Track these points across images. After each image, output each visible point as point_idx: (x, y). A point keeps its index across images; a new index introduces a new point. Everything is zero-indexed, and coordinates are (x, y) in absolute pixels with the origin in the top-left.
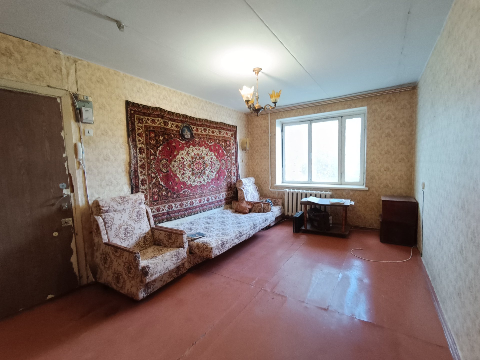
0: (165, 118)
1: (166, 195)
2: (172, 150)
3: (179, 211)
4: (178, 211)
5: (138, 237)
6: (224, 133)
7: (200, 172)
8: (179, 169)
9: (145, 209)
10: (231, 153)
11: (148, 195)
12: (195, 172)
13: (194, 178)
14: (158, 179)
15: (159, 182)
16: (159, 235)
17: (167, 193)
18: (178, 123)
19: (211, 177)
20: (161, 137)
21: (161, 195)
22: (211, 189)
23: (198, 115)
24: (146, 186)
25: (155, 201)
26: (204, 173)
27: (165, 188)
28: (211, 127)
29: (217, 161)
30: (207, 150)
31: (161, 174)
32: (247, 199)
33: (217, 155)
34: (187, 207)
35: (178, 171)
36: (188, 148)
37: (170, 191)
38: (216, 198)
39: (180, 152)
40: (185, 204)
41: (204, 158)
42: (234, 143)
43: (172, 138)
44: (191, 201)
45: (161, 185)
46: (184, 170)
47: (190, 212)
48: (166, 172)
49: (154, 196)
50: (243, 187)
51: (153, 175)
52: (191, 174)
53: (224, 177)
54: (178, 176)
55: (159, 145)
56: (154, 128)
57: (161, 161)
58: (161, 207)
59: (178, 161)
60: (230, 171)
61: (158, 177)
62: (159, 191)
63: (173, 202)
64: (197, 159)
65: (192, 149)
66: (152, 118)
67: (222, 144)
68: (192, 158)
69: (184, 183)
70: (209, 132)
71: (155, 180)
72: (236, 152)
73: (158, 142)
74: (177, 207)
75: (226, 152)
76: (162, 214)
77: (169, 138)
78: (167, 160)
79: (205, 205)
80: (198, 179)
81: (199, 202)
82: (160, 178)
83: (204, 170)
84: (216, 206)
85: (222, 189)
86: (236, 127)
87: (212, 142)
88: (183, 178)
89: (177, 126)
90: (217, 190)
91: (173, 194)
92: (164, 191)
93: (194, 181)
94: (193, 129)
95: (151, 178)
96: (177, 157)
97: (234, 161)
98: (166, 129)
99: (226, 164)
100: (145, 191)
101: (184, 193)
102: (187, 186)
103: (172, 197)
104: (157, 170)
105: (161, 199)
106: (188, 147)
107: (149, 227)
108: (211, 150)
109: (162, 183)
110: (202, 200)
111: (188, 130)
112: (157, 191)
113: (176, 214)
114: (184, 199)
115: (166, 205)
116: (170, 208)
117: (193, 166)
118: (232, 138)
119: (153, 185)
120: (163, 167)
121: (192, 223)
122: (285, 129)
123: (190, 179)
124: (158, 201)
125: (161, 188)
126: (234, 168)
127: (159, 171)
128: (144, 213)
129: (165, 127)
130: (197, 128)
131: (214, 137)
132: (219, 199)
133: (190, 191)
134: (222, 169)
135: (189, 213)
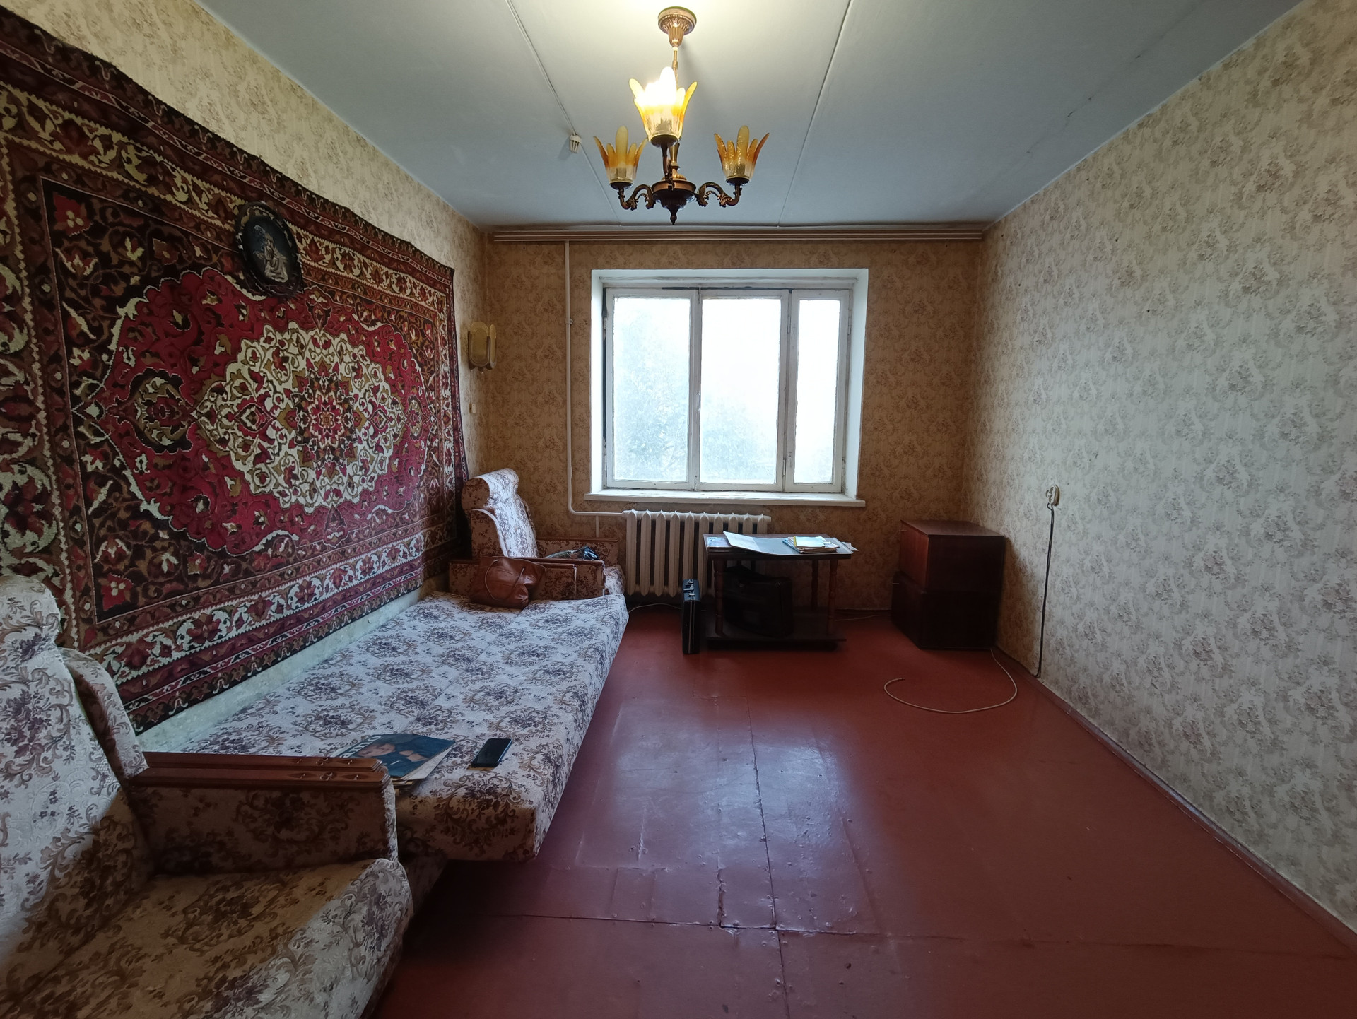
0: (151, 139)
1: (176, 567)
2: (201, 333)
3: (250, 638)
4: (243, 642)
5: (44, 876)
6: (413, 291)
7: (333, 450)
8: (240, 434)
9: (70, 677)
10: (438, 375)
11: (64, 587)
12: (315, 448)
13: (313, 475)
14: (124, 486)
15: (132, 503)
16: (196, 815)
17: (184, 560)
18: (224, 194)
19: (374, 471)
20: (128, 244)
21: (149, 573)
22: (378, 520)
23: (314, 180)
24: (49, 533)
25: (112, 612)
26: (351, 454)
27: (171, 533)
28: (369, 252)
29: (394, 403)
30: (356, 351)
31: (143, 457)
32: (508, 551)
33: (392, 375)
34: (287, 613)
35: (234, 444)
36: (282, 333)
37: (201, 548)
38: (394, 559)
39: (243, 345)
40: (275, 601)
41: (346, 385)
42: (445, 334)
43: (197, 267)
44: (300, 581)
45: (147, 514)
46: (264, 437)
47: (300, 635)
48: (171, 448)
49: (102, 581)
50: (489, 506)
51: (94, 464)
52: (297, 457)
53: (418, 471)
54: (238, 465)
55: (119, 290)
56: (79, 180)
57: (138, 383)
58: (156, 637)
59: (235, 392)
60: (435, 444)
61: (127, 473)
62: (138, 553)
63: (215, 600)
64: (320, 390)
65: (298, 338)
66: (67, 115)
67: (409, 334)
68: (300, 380)
69: (268, 502)
70: (360, 270)
71: (108, 496)
72: (453, 371)
73: (110, 271)
74: (240, 623)
75: (423, 371)
76: (159, 676)
77: (181, 260)
78: (175, 382)
79: (356, 593)
80: (327, 480)
81: (334, 583)
82: (139, 477)
83: (349, 438)
84: (397, 586)
85: (415, 520)
86: (452, 271)
87: (377, 320)
88: (263, 477)
89: (217, 206)
90: (398, 525)
91: (216, 561)
92: (164, 550)
93: (313, 491)
94: (299, 244)
95: (80, 481)
96: (231, 368)
97: (447, 406)
98: (159, 206)
99: (423, 419)
100: (41, 563)
101: (270, 551)
102: (284, 512)
103: (209, 577)
104: (120, 436)
105: (152, 593)
106: (282, 328)
107: (112, 779)
108: (372, 355)
109: (154, 508)
110: (345, 572)
111: (275, 243)
112: (120, 554)
113: (237, 657)
114: (273, 577)
115: (181, 624)
116: (206, 635)
117: (304, 420)
118: (441, 315)
119: (97, 522)
120: (150, 419)
121: (322, 687)
122: (613, 307)
123: (293, 482)
124: (133, 605)
125: (145, 533)
126: (448, 433)
127: (132, 439)
128: (66, 701)
129: (153, 190)
130: (315, 243)
131: (381, 299)
132: (404, 561)
133: (295, 537)
134: (412, 435)
135: (293, 639)
